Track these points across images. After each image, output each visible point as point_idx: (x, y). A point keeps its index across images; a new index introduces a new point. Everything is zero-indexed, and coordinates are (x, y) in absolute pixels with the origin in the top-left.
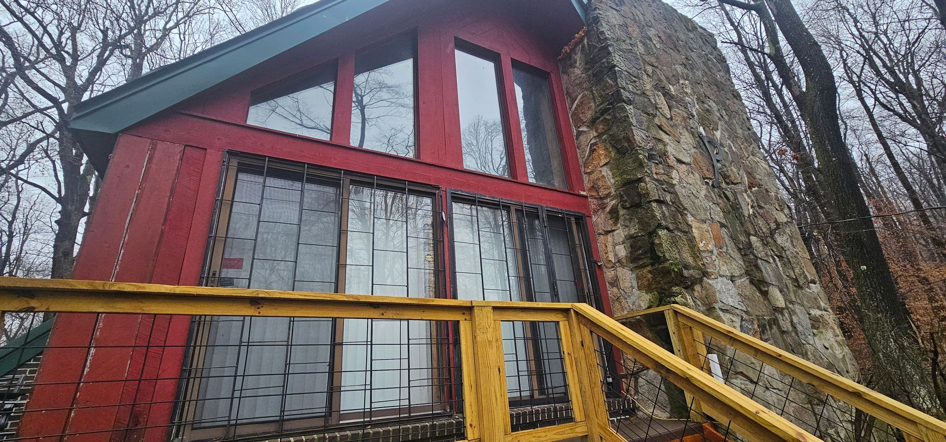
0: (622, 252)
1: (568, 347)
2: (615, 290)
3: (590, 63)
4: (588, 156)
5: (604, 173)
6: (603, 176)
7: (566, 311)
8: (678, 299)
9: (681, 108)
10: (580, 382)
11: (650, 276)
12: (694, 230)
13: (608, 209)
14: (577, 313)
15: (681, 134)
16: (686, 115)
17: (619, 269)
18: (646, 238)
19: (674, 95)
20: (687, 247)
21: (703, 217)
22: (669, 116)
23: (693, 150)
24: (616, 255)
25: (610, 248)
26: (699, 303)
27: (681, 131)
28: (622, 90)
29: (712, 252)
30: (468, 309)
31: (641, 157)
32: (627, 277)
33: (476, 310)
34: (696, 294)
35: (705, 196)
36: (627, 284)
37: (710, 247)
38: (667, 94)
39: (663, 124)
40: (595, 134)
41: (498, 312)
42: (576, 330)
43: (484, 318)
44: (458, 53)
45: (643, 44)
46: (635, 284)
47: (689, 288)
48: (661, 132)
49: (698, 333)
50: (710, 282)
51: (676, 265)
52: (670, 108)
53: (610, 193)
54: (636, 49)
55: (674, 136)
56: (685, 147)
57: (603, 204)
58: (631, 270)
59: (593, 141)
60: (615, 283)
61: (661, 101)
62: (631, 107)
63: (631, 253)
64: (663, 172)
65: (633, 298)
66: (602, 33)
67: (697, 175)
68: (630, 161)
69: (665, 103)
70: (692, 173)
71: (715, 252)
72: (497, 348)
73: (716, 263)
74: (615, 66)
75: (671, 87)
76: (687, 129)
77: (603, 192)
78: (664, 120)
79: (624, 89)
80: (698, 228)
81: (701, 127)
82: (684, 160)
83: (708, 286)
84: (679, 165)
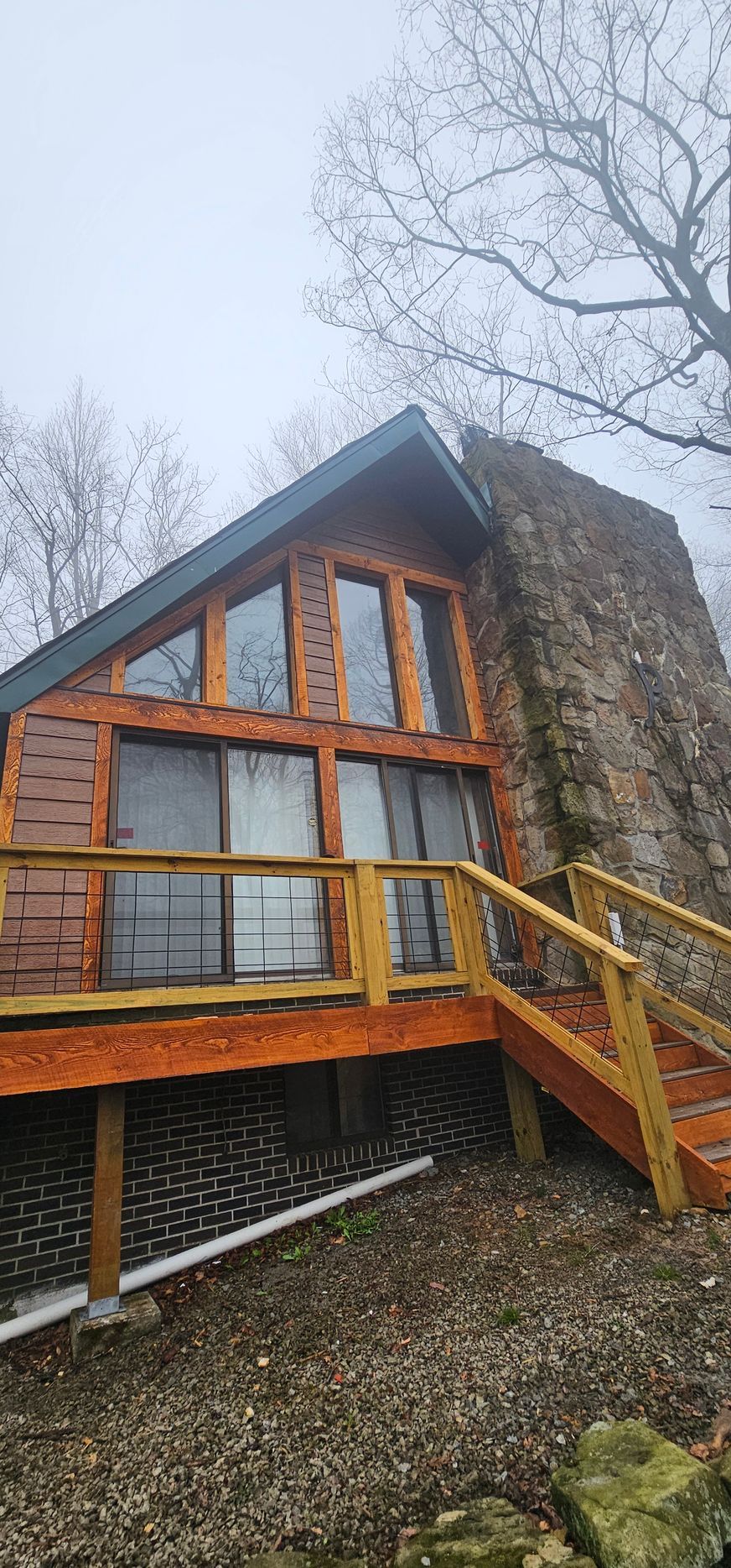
0: (531, 807)
1: (452, 905)
2: (524, 851)
3: (497, 581)
4: (497, 696)
5: (512, 717)
6: (511, 721)
7: (450, 869)
8: (583, 856)
9: (610, 631)
10: (463, 937)
11: (556, 834)
12: (610, 781)
13: (516, 759)
14: (461, 871)
15: (606, 664)
16: (615, 640)
17: (528, 828)
18: (552, 791)
19: (600, 615)
20: (599, 801)
21: (625, 764)
22: (591, 645)
23: (622, 683)
24: (524, 812)
25: (518, 804)
26: (608, 861)
27: (607, 662)
28: (529, 620)
29: (632, 805)
30: (351, 868)
31: (548, 700)
32: (536, 836)
33: (359, 869)
34: (605, 852)
35: (632, 739)
36: (536, 845)
37: (630, 799)
38: (592, 617)
39: (582, 656)
40: (503, 670)
41: (378, 870)
42: (460, 888)
43: (367, 875)
44: (339, 582)
45: (564, 552)
46: (543, 845)
47: (595, 846)
48: (578, 665)
49: (600, 894)
50: (626, 838)
51: (581, 821)
52: (594, 633)
53: (518, 741)
54: (553, 561)
55: (596, 669)
56: (611, 681)
57: (512, 753)
58: (539, 829)
59: (501, 678)
60: (523, 844)
61: (582, 626)
62: (540, 639)
63: (539, 809)
64: (575, 715)
65: (541, 860)
66: (508, 548)
67: (623, 715)
68: (537, 704)
69: (587, 627)
70: (617, 713)
71: (638, 804)
72: (380, 902)
73: (637, 817)
74: (521, 590)
75: (598, 605)
76: (616, 658)
77: (511, 740)
78: (584, 650)
79: (532, 617)
80: (616, 778)
81: (637, 653)
82: (606, 698)
83: (622, 843)
84: (599, 704)
